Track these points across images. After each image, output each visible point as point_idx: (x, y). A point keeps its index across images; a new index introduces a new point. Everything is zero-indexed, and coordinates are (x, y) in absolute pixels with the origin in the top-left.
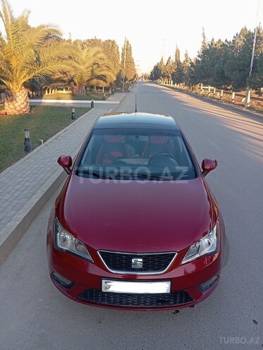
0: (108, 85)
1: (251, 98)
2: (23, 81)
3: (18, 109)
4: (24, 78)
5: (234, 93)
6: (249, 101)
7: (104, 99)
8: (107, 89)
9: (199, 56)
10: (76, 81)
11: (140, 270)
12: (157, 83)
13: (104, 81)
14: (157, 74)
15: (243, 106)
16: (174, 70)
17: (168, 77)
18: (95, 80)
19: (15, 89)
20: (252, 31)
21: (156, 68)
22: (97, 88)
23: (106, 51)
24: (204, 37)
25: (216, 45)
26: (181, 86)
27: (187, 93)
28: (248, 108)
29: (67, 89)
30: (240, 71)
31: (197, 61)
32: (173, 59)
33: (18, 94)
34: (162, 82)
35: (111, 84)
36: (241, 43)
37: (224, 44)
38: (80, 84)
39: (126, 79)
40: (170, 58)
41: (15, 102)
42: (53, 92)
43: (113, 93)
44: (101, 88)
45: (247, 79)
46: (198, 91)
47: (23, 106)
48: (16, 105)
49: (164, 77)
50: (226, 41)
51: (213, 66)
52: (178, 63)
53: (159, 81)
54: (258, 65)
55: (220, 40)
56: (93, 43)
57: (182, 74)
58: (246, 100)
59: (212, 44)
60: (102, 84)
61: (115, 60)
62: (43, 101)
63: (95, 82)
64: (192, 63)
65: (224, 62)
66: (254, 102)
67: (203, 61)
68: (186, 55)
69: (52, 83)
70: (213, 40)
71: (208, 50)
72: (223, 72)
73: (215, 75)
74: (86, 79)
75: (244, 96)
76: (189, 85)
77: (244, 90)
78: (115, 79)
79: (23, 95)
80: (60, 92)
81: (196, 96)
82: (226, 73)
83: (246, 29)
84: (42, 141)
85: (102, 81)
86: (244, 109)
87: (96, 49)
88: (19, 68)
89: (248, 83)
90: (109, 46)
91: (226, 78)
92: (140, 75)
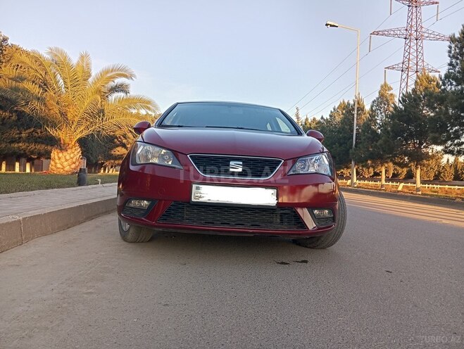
2: (78, 137)
3: (67, 169)
4: (81, 133)
15: (348, 186)
20: (351, 102)
25: (310, 124)
28: (355, 187)
36: (338, 119)
37: (319, 122)
42: (110, 172)
45: (351, 151)
47: (73, 166)
50: (322, 118)
55: (314, 119)
58: (352, 180)
59: (306, 124)
70: (307, 119)
77: (348, 168)
79: (76, 153)
84: (100, 180)
86: (351, 188)
88: (76, 119)
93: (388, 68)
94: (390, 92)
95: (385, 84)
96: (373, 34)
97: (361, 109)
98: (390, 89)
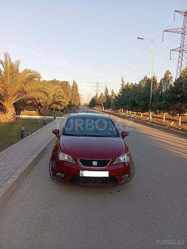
0: (63, 108)
1: (152, 117)
2: (14, 102)
3: (9, 118)
4: (14, 100)
5: (142, 114)
6: (151, 118)
7: (61, 116)
8: (62, 111)
9: (120, 93)
10: (43, 105)
11: (96, 166)
12: (93, 109)
13: (61, 105)
14: (93, 103)
15: (148, 121)
16: (105, 101)
17: (101, 105)
18: (55, 105)
19: (7, 106)
20: (150, 78)
21: (93, 100)
22: (56, 110)
23: (62, 88)
24: (123, 82)
25: (130, 86)
26: (109, 110)
27: (113, 114)
28: (150, 122)
29: (35, 110)
30: (144, 101)
31: (119, 95)
32: (104, 94)
33: (9, 110)
34: (97, 108)
35: (65, 107)
36: (144, 85)
37: (134, 86)
38: (45, 107)
39: (74, 105)
40: (102, 94)
41: (7, 114)
42: (26, 112)
43: (66, 113)
44: (58, 110)
46: (120, 113)
47: (12, 117)
48: (8, 116)
49: (98, 105)
50: (136, 84)
51: (128, 98)
52: (107, 96)
53: (95, 108)
54: (154, 97)
55: (132, 83)
56: (54, 82)
57: (110, 103)
58: (149, 118)
59: (127, 86)
60: (59, 107)
61: (67, 93)
62: (21, 116)
63: (54, 106)
64: (116, 97)
65: (135, 96)
66: (154, 120)
67: (123, 95)
68: (112, 92)
69: (26, 106)
70: (128, 83)
71: (125, 89)
72: (135, 101)
73: (130, 103)
74: (49, 104)
75: (148, 116)
76: (114, 110)
78: (68, 104)
79: (12, 110)
80: (31, 112)
81: (119, 116)
82: (136, 102)
83: (146, 78)
84: (30, 133)
85: (59, 106)
86: (148, 123)
87: (56, 86)
88: (12, 94)
89: (149, 108)
90: (65, 85)
91: (137, 105)
92: (82, 104)
93: (172, 50)
94: (170, 76)
95: (168, 71)
96: (165, 31)
97: (155, 82)
98: (170, 74)
